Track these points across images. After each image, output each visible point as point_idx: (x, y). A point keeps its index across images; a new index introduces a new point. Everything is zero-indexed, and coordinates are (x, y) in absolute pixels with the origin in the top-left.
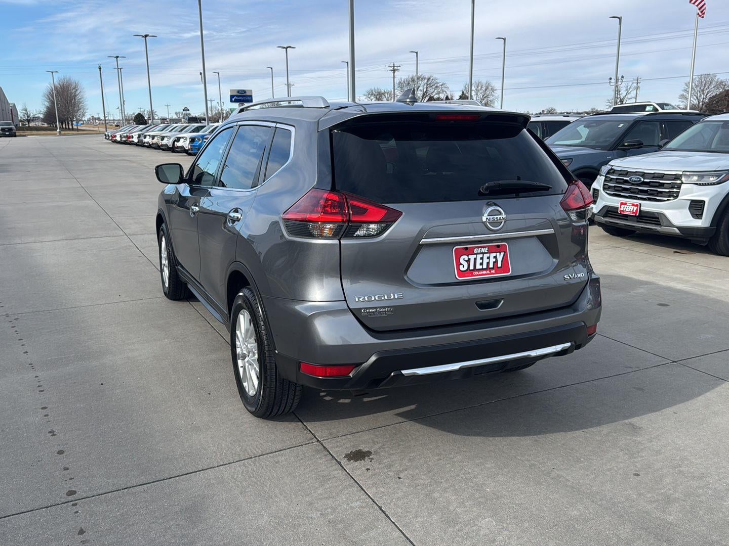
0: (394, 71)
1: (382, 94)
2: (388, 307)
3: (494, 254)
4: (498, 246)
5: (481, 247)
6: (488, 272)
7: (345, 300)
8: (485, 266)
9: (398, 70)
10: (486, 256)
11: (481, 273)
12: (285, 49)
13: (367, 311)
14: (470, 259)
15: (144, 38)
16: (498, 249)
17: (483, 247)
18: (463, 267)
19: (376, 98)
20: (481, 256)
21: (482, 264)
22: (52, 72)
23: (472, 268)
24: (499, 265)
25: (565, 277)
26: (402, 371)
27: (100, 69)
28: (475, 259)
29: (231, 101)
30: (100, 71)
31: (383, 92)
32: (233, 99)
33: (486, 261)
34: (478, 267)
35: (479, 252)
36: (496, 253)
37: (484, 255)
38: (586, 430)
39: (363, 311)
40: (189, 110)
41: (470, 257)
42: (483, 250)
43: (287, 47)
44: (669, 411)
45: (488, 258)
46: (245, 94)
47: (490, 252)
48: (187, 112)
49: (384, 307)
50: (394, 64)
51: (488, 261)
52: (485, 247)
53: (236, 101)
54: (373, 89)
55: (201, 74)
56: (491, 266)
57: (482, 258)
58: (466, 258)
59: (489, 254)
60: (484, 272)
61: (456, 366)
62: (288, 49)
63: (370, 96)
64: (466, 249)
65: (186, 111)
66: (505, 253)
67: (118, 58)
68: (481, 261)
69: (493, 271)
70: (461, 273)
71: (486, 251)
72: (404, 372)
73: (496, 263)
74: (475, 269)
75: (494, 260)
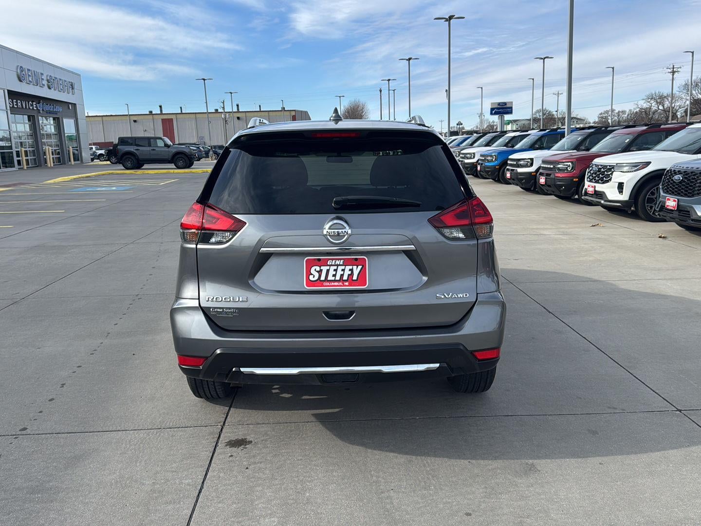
0: (673, 72)
1: (665, 97)
2: (233, 308)
3: (351, 267)
4: (356, 259)
5: (336, 259)
6: (341, 284)
7: (199, 299)
8: (338, 278)
9: (678, 71)
10: (340, 268)
11: (333, 284)
12: (542, 60)
13: (216, 310)
14: (322, 270)
15: (408, 61)
16: (356, 262)
17: (338, 259)
18: (314, 277)
19: (657, 101)
20: (336, 268)
21: (334, 275)
22: (340, 97)
23: (323, 278)
24: (355, 278)
25: (437, 295)
26: (241, 369)
27: (381, 91)
28: (328, 271)
29: (491, 114)
30: (381, 93)
31: (666, 95)
32: (493, 112)
33: (339, 272)
34: (330, 278)
35: (333, 264)
36: (353, 265)
37: (339, 267)
38: (474, 461)
39: (211, 310)
40: (462, 124)
41: (322, 268)
42: (338, 262)
43: (545, 58)
44: (594, 461)
45: (343, 270)
46: (505, 106)
47: (345, 265)
48: (461, 126)
49: (230, 308)
50: (673, 66)
51: (342, 273)
52: (341, 259)
53: (496, 113)
54: (653, 93)
55: (446, 91)
56: (345, 278)
57: (336, 270)
58: (318, 268)
59: (344, 267)
60: (336, 284)
61: (294, 371)
62: (546, 59)
63: (649, 100)
64: (319, 260)
65: (459, 125)
66: (364, 267)
67: (390, 81)
68: (334, 273)
69: (347, 284)
70: (310, 283)
71: (341, 263)
72: (242, 369)
73: (352, 275)
74: (326, 280)
75: (350, 272)
